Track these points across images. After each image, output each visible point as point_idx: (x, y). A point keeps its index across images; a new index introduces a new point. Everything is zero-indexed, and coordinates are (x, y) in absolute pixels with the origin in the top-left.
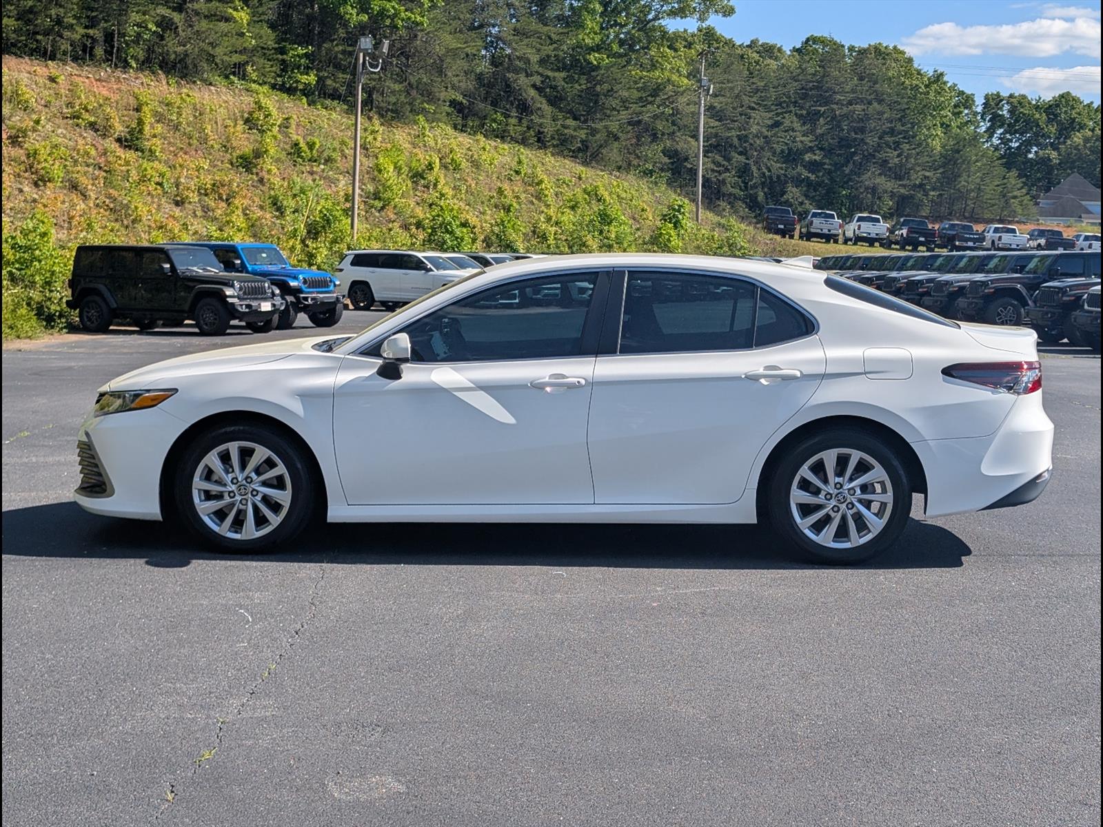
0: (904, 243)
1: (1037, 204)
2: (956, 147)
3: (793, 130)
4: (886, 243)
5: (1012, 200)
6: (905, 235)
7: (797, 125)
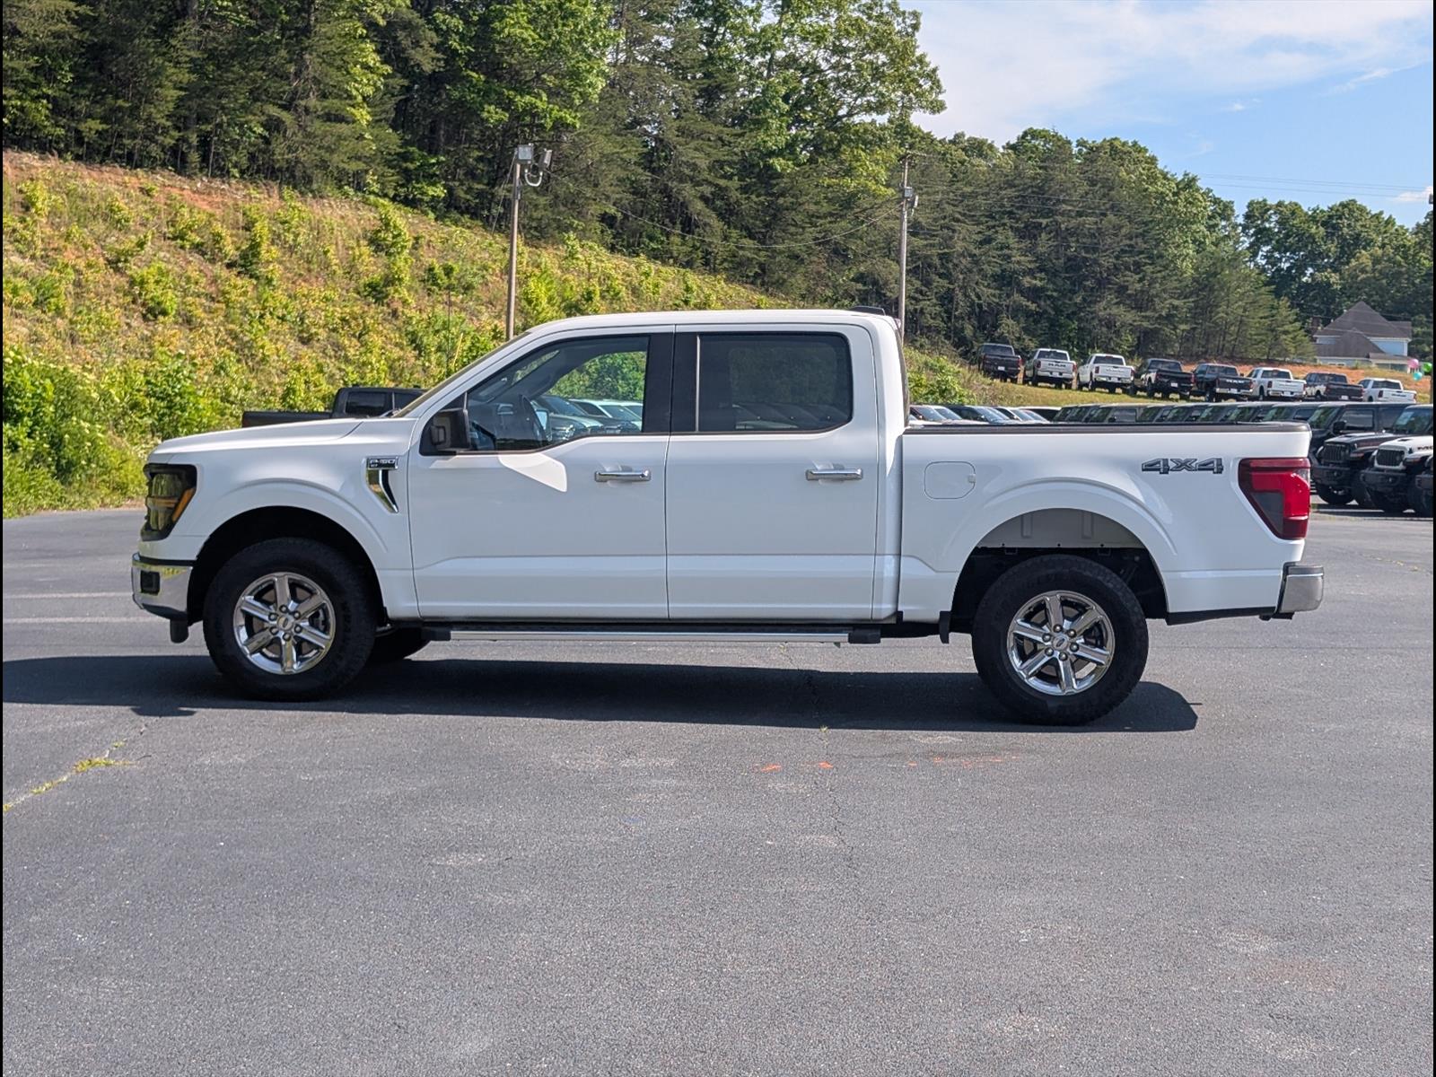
0: (1151, 390)
1: (1314, 340)
2: (1213, 269)
3: (1008, 248)
4: (1131, 390)
5: (1284, 337)
6: (1153, 381)
7: (1012, 241)
